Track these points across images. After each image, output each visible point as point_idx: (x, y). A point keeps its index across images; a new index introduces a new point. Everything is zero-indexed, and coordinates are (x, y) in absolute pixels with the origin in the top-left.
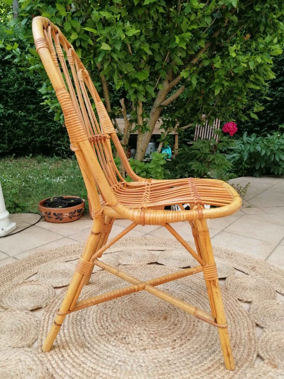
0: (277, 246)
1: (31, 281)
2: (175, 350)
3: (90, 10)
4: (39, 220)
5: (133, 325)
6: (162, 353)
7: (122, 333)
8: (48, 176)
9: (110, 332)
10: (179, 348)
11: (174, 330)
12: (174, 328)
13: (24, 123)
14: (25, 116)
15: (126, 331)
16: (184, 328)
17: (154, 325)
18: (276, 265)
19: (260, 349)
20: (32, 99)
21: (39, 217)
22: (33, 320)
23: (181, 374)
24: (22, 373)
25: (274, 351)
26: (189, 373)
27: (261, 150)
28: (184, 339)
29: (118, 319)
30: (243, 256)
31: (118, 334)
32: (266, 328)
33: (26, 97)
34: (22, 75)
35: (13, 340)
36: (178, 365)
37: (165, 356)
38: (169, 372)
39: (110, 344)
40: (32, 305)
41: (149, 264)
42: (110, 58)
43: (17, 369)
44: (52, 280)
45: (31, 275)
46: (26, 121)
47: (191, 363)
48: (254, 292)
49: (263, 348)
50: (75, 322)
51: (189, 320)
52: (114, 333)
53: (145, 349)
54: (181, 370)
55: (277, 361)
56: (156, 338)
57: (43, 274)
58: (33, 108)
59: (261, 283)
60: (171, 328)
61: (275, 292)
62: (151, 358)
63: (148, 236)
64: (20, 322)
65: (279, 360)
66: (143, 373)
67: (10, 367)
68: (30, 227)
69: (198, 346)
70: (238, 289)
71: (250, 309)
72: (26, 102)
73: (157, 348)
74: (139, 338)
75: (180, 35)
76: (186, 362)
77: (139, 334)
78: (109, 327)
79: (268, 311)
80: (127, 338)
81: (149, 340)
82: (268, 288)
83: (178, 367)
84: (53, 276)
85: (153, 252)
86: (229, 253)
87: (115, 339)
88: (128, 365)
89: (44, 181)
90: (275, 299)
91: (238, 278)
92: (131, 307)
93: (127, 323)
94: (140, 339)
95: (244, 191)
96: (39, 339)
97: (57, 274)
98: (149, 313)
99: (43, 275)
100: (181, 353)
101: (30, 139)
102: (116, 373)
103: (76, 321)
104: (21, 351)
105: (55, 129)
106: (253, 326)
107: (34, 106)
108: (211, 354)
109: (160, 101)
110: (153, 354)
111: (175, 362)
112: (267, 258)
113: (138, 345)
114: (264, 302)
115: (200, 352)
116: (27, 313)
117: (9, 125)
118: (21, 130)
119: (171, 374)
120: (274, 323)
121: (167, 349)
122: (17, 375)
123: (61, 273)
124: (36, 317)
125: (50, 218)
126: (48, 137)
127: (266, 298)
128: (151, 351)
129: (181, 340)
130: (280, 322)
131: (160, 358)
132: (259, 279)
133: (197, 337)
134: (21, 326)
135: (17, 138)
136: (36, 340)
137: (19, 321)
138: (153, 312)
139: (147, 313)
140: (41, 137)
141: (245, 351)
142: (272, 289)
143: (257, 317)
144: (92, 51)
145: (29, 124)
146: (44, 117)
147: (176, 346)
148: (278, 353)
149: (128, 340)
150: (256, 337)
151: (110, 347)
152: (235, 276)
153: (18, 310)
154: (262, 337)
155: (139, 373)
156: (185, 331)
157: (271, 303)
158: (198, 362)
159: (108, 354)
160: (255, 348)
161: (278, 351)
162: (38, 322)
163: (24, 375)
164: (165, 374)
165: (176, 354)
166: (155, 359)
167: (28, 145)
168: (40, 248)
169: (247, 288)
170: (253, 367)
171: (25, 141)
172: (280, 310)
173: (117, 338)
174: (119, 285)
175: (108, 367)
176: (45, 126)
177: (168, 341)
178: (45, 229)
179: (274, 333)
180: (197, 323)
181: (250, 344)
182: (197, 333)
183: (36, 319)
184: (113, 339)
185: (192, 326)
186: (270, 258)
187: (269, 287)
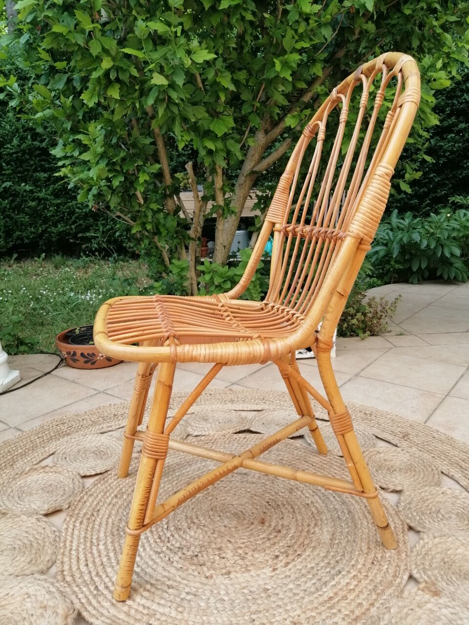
0: (444, 399)
1: (44, 468)
2: (277, 572)
3: (131, 19)
4: (56, 365)
5: (209, 533)
6: (256, 578)
7: (193, 548)
8: (72, 290)
9: (172, 547)
10: (284, 569)
11: (276, 540)
12: (276, 537)
13: (30, 202)
14: (31, 191)
15: (199, 545)
16: (292, 536)
17: (243, 533)
18: (442, 430)
19: (414, 566)
20: (43, 163)
21: (57, 360)
22: (48, 531)
23: (287, 611)
24: (32, 615)
25: (436, 569)
26: (298, 608)
27: (421, 241)
28: (292, 554)
29: (186, 525)
30: (389, 417)
31: (185, 549)
32: (423, 532)
33: (32, 160)
34: (25, 124)
35: (17, 564)
36: (281, 596)
37: (261, 582)
38: (267, 608)
39: (173, 566)
40: (46, 507)
41: (236, 433)
42: (166, 97)
43: (23, 610)
44: (78, 464)
45: (44, 456)
46: (33, 200)
47: (302, 592)
48: (407, 475)
49: (418, 565)
50: (116, 533)
51: (300, 524)
52: (179, 548)
53: (229, 573)
54: (286, 605)
55: (439, 584)
56: (246, 554)
57: (64, 454)
58: (44, 177)
59: (417, 459)
60: (271, 537)
61: (440, 473)
62: (238, 586)
63: (234, 387)
64: (27, 535)
65: (444, 584)
66: (226, 612)
67: (12, 608)
68: (42, 376)
69: (313, 565)
70: (380, 472)
71: (399, 503)
72: (33, 168)
73: (249, 571)
74: (219, 555)
75: (281, 58)
76: (294, 591)
77: (220, 549)
78: (171, 538)
79: (428, 506)
80: (200, 555)
81: (236, 558)
82: (428, 467)
83: (282, 599)
84: (80, 458)
85: (243, 414)
86: (367, 412)
87: (180, 558)
88: (202, 599)
89: (66, 298)
90: (439, 486)
91: (381, 453)
92: (206, 506)
93: (201, 531)
94: (222, 556)
95: (392, 308)
96: (58, 562)
97: (87, 454)
98: (235, 514)
99: (65, 456)
100: (286, 576)
101: (40, 229)
102: (181, 612)
103: (118, 530)
104: (29, 580)
105: (82, 212)
106: (403, 530)
107: (46, 175)
108: (334, 575)
109: (252, 164)
110: (241, 580)
111: (277, 592)
112: (428, 418)
113: (217, 566)
114: (422, 490)
115: (317, 574)
116: (38, 520)
117: (6, 207)
118: (26, 216)
119: (271, 611)
120: (436, 524)
121: (264, 571)
122: (25, 619)
123: (93, 452)
124: (54, 525)
125: (75, 361)
126: (71, 225)
127: (425, 484)
128: (238, 575)
129: (287, 556)
130: (446, 522)
131: (252, 587)
132: (414, 454)
133: (312, 550)
134: (29, 540)
135: (20, 227)
136: (54, 563)
137: (27, 532)
138: (242, 512)
139: (232, 514)
140: (59, 226)
141: (390, 571)
142: (434, 469)
143: (410, 516)
144: (137, 87)
145: (39, 205)
146: (63, 193)
147: (279, 566)
148: (442, 573)
149: (202, 558)
150: (409, 548)
151: (173, 570)
152: (377, 449)
153: (24, 514)
154: (418, 547)
155: (218, 611)
156: (293, 541)
157: (434, 492)
158: (313, 589)
159: (168, 583)
160: (406, 565)
161: (442, 569)
162: (57, 533)
163: (35, 617)
164: (260, 612)
165: (279, 579)
166: (244, 588)
167: (38, 239)
168: (59, 411)
169: (395, 469)
170: (402, 597)
171: (34, 233)
172: (447, 503)
173: (183, 556)
174: (187, 470)
175: (169, 604)
176: (65, 207)
177: (267, 558)
178: (66, 379)
179: (437, 540)
180: (314, 528)
181: (398, 559)
182: (313, 545)
183: (54, 529)
184: (176, 558)
185: (304, 534)
186: (433, 419)
187: (430, 466)
